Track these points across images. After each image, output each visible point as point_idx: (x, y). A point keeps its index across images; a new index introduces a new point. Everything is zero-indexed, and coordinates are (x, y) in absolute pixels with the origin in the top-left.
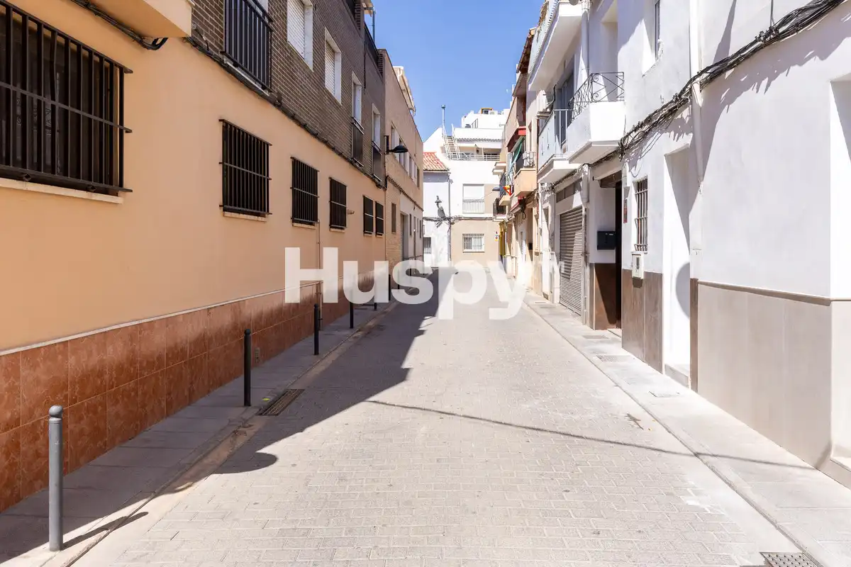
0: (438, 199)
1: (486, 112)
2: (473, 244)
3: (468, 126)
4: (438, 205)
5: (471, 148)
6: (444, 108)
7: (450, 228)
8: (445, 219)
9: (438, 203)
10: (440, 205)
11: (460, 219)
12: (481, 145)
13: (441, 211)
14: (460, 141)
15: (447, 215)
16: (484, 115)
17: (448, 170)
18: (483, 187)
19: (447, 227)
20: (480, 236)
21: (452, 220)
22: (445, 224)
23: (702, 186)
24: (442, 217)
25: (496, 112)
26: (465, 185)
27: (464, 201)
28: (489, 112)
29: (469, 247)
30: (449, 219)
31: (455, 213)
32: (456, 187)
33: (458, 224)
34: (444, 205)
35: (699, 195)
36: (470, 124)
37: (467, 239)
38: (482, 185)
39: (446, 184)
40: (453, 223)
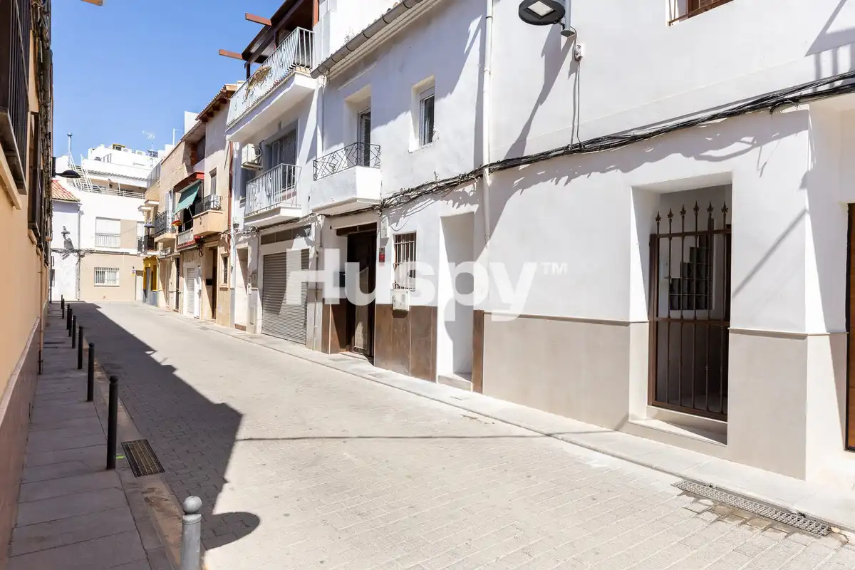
0: (65, 229)
1: (119, 148)
2: (106, 278)
3: (98, 159)
4: (64, 236)
5: (105, 182)
6: (71, 136)
7: (79, 260)
8: (73, 250)
9: (64, 234)
10: (68, 236)
11: (91, 252)
12: (114, 180)
13: (68, 243)
14: (91, 172)
15: (76, 247)
16: (116, 151)
17: (79, 201)
18: (119, 222)
19: (76, 259)
20: (114, 270)
21: (82, 253)
22: (73, 257)
23: (488, 244)
24: (69, 248)
25: (130, 151)
26: (97, 218)
27: (96, 234)
28: (122, 149)
29: (103, 281)
30: (78, 251)
31: (85, 245)
32: (88, 220)
33: (87, 258)
34: (73, 237)
35: (485, 250)
36: (101, 157)
37: (100, 273)
38: (119, 220)
39: (76, 215)
40: (83, 256)
